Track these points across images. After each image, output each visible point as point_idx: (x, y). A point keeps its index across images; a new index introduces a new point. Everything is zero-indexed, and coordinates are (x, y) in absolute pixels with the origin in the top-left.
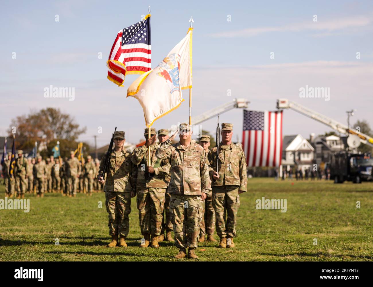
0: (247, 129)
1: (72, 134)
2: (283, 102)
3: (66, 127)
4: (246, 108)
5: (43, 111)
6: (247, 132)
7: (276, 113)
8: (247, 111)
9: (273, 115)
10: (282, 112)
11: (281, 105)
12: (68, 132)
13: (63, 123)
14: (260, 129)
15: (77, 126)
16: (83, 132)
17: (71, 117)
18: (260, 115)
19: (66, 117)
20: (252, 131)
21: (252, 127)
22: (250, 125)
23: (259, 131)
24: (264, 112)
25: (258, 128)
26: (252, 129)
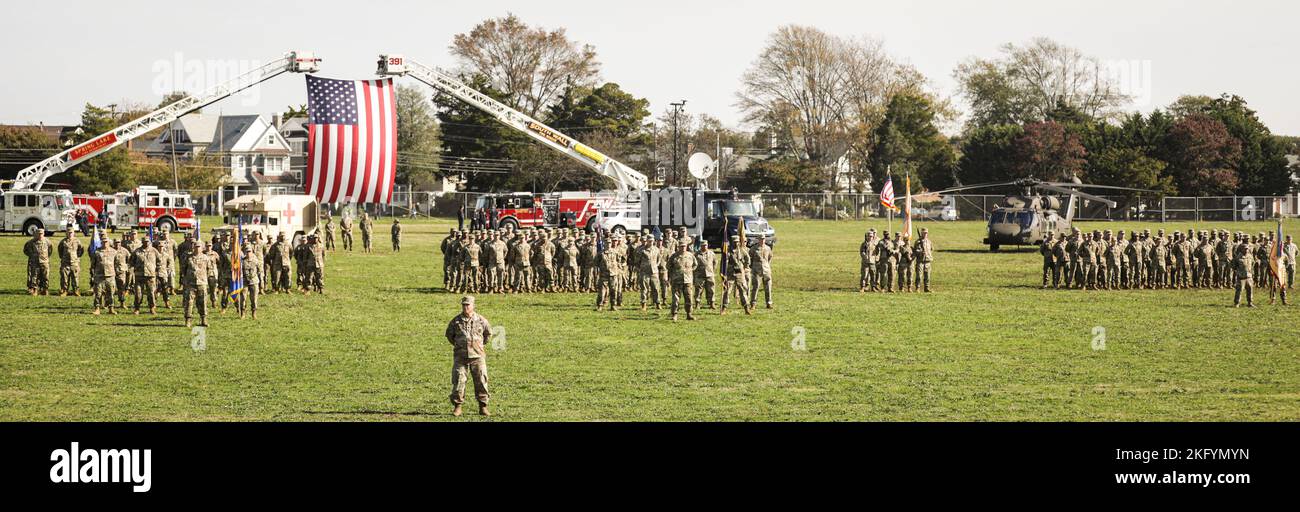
0: (317, 123)
2: (397, 60)
4: (312, 72)
6: (319, 128)
7: (379, 84)
8: (315, 79)
9: (373, 89)
10: (392, 82)
11: (390, 68)
14: (349, 121)
18: (346, 86)
20: (331, 125)
21: (331, 116)
22: (326, 112)
23: (346, 126)
24: (353, 82)
25: (344, 120)
26: (332, 122)
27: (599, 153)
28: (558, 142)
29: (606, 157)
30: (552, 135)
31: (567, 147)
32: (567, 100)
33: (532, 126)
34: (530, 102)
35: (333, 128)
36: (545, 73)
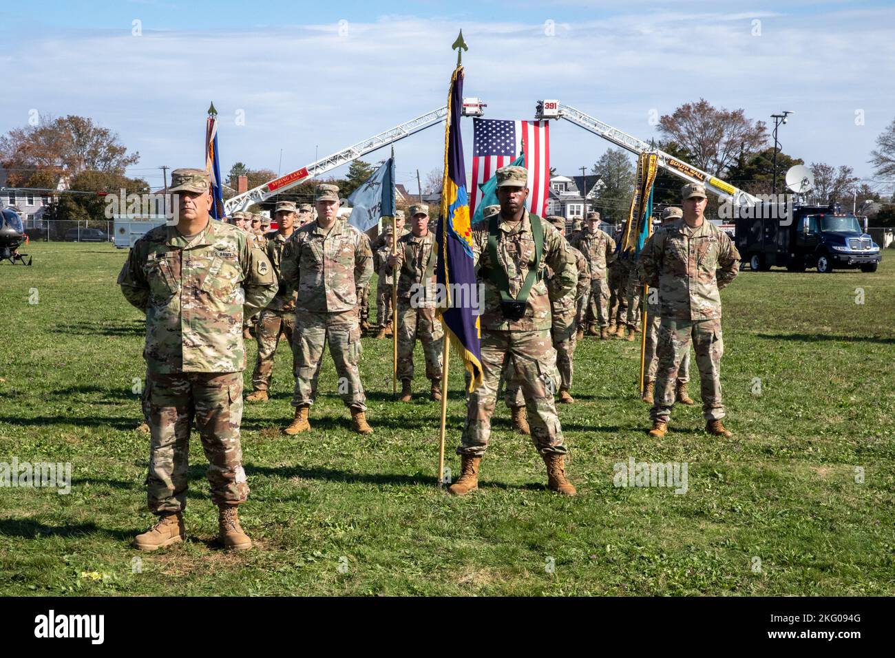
0: (480, 155)
1: (114, 163)
2: (552, 106)
3: (102, 151)
4: (479, 116)
5: (60, 122)
6: (482, 159)
7: (537, 124)
8: (481, 121)
9: (531, 128)
10: (547, 123)
11: (547, 112)
12: (106, 159)
13: (98, 144)
14: (507, 153)
15: (123, 150)
16: (133, 160)
17: (112, 135)
18: (507, 126)
19: (104, 133)
20: (492, 157)
21: (492, 149)
22: (488, 146)
23: (505, 157)
24: (514, 122)
25: (503, 151)
26: (494, 154)
27: (731, 186)
28: (695, 177)
29: (738, 190)
30: (689, 170)
31: (702, 181)
32: (740, 161)
33: (672, 163)
34: (716, 165)
35: (494, 159)
36: (727, 143)
